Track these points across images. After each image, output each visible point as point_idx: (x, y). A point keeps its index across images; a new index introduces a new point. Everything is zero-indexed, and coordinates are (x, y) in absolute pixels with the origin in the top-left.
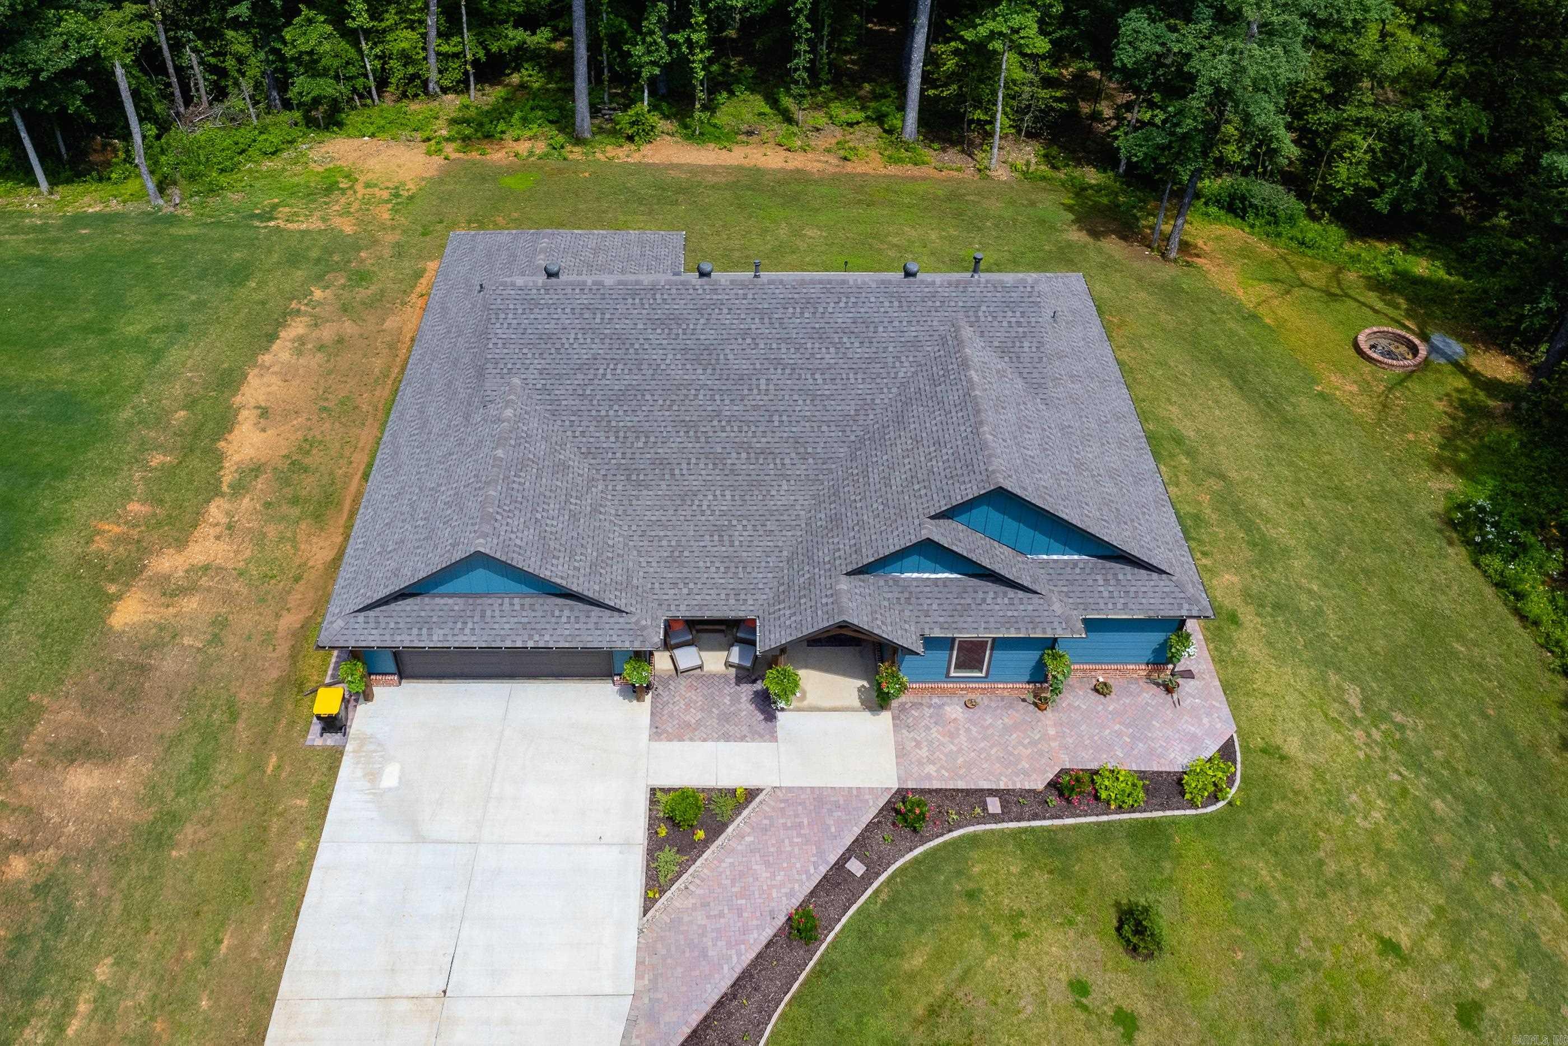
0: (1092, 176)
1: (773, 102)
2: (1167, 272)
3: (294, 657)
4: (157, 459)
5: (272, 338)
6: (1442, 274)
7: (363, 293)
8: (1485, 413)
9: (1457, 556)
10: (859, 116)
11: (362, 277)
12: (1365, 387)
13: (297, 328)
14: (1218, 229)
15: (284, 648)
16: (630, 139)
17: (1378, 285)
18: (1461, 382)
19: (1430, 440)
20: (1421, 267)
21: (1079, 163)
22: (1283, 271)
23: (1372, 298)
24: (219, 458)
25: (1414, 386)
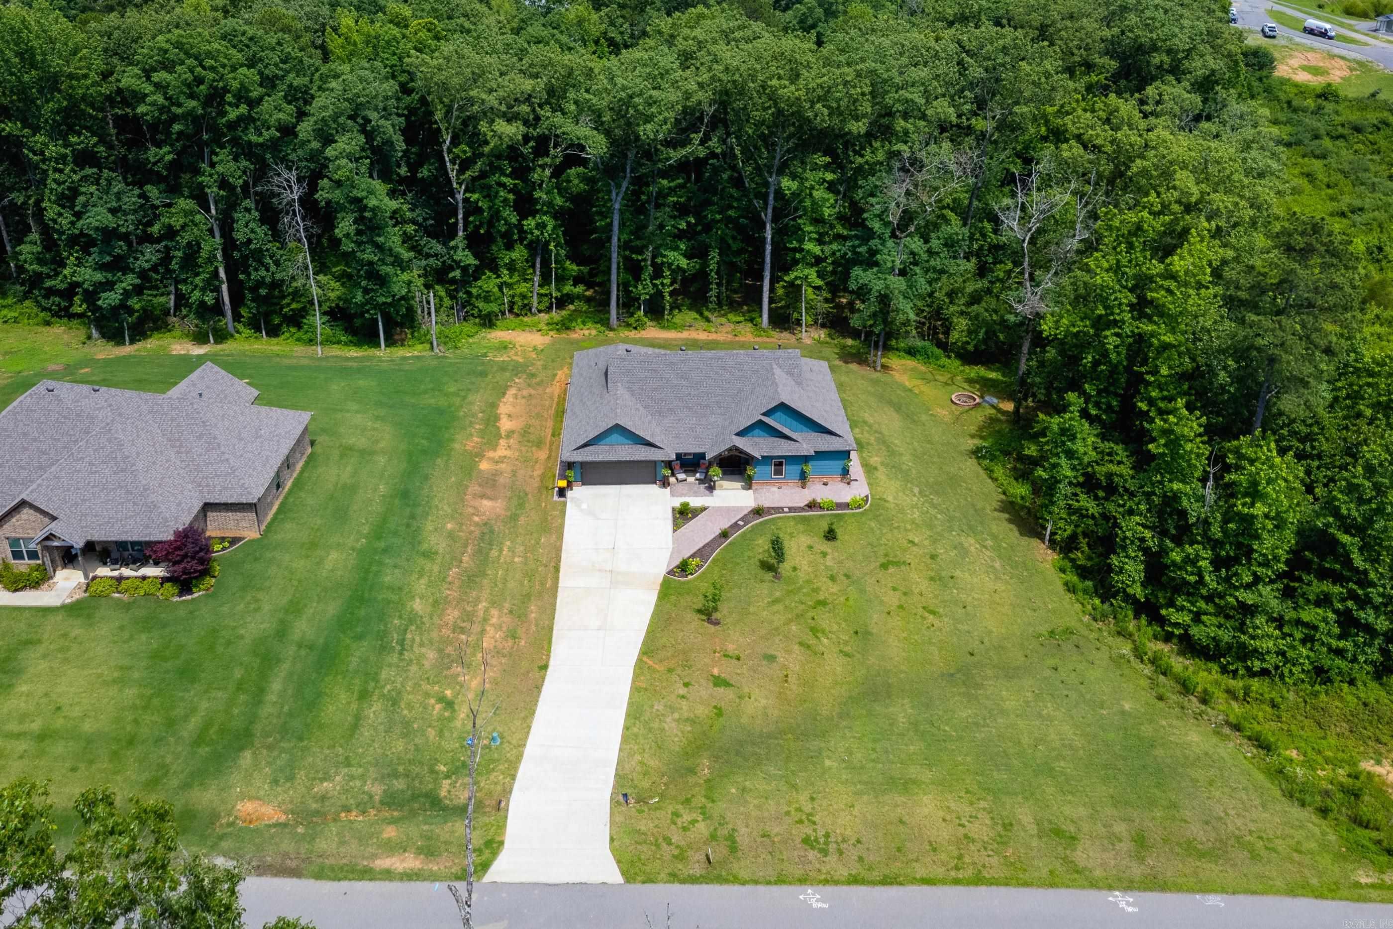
0: (849, 342)
1: (701, 314)
2: (875, 375)
3: (542, 481)
4: (478, 427)
5: (504, 394)
6: (1000, 377)
7: (534, 381)
8: (998, 420)
9: (972, 463)
10: (742, 319)
11: (533, 375)
12: (952, 413)
13: (512, 391)
14: (903, 361)
15: (538, 479)
16: (635, 328)
17: (970, 381)
18: (993, 411)
19: (973, 429)
20: (993, 375)
21: (844, 337)
22: (929, 376)
23: (966, 386)
24: (498, 428)
25: (973, 413)
